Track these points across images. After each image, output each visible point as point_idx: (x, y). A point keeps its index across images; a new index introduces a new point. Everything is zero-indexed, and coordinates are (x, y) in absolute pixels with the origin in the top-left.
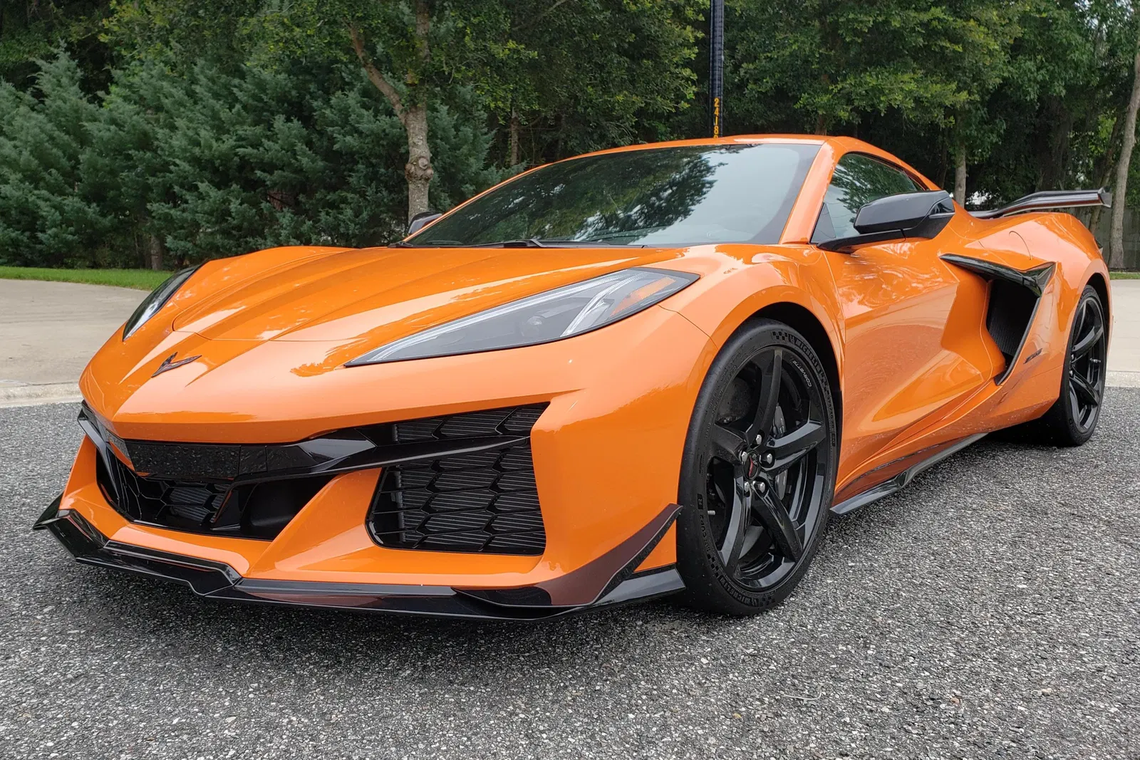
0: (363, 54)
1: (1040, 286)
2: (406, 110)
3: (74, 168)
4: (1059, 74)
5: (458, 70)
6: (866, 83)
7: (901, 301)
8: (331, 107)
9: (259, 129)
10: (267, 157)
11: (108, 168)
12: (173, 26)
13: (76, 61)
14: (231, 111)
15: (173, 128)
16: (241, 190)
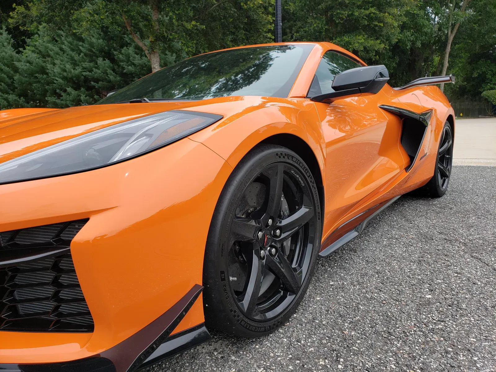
0: (130, 29)
1: (427, 120)
2: (150, 53)
3: (13, 83)
4: (419, 38)
5: (171, 35)
6: (344, 40)
7: (358, 131)
8: (122, 54)
9: (92, 64)
10: (96, 76)
11: (28, 83)
12: (42, 15)
13: (11, 35)
14: (79, 56)
15: (54, 64)
16: (86, 91)
